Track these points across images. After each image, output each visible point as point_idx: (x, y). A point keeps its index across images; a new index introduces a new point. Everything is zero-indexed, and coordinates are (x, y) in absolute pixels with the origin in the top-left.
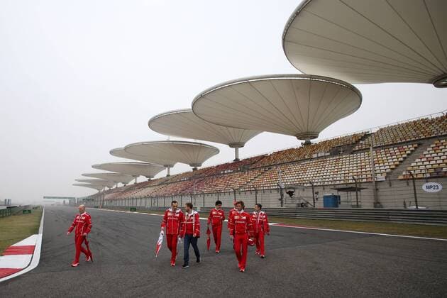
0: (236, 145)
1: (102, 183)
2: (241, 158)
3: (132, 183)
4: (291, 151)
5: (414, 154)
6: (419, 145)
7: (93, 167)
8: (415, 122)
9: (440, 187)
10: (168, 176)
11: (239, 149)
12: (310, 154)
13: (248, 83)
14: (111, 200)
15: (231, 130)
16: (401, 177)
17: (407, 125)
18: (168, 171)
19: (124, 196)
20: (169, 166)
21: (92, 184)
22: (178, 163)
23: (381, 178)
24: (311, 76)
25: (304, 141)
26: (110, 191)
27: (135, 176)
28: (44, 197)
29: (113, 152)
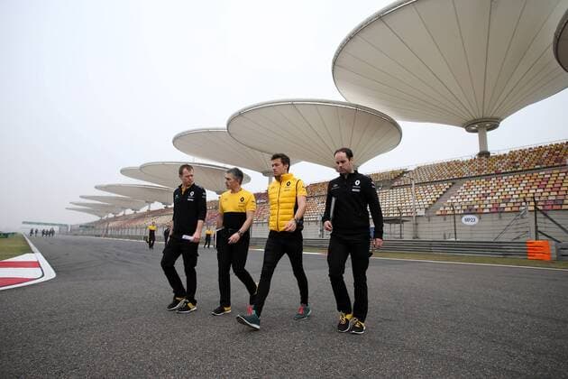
1: (106, 209)
3: (144, 210)
5: (450, 192)
6: (453, 183)
7: (96, 187)
8: (448, 163)
9: (477, 220)
13: (293, 104)
14: (118, 229)
16: (438, 213)
17: (442, 165)
19: (134, 224)
21: (92, 209)
23: (422, 213)
24: (357, 106)
26: (115, 219)
27: (149, 202)
28: (24, 223)
29: (124, 172)
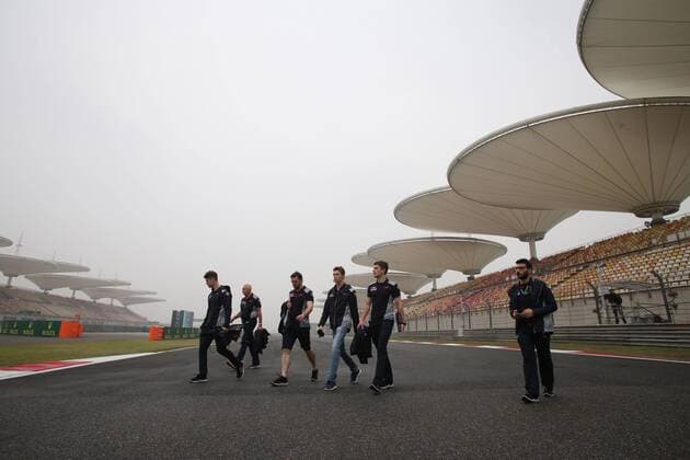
0: (532, 237)
2: (540, 256)
4: (626, 237)
10: (434, 290)
11: (536, 243)
12: (664, 237)
13: (529, 128)
15: (518, 212)
18: (434, 284)
20: (434, 276)
22: (449, 271)
24: (644, 101)
25: (650, 220)
